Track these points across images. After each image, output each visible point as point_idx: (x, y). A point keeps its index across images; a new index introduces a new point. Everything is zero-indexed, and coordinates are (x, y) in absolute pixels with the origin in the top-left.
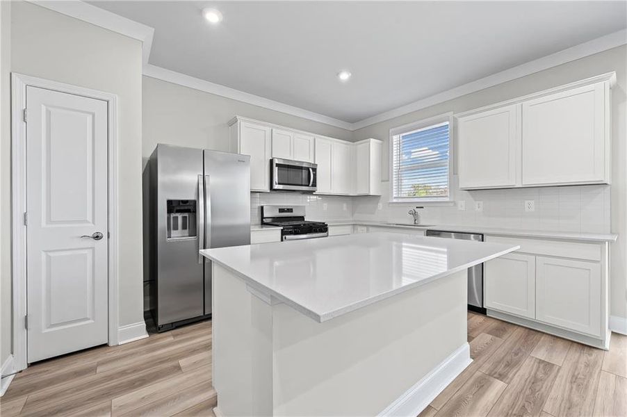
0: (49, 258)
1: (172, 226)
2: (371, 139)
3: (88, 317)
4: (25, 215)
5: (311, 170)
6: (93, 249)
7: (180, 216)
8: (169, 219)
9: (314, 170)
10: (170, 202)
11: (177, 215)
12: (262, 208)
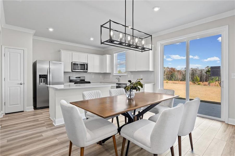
0: (10, 89)
1: (41, 82)
2: (107, 55)
3: (19, 104)
4: (5, 78)
5: (86, 65)
6: (20, 87)
7: (43, 79)
8: (40, 80)
9: (87, 65)
10: (40, 75)
11: (42, 79)
12: (70, 77)
